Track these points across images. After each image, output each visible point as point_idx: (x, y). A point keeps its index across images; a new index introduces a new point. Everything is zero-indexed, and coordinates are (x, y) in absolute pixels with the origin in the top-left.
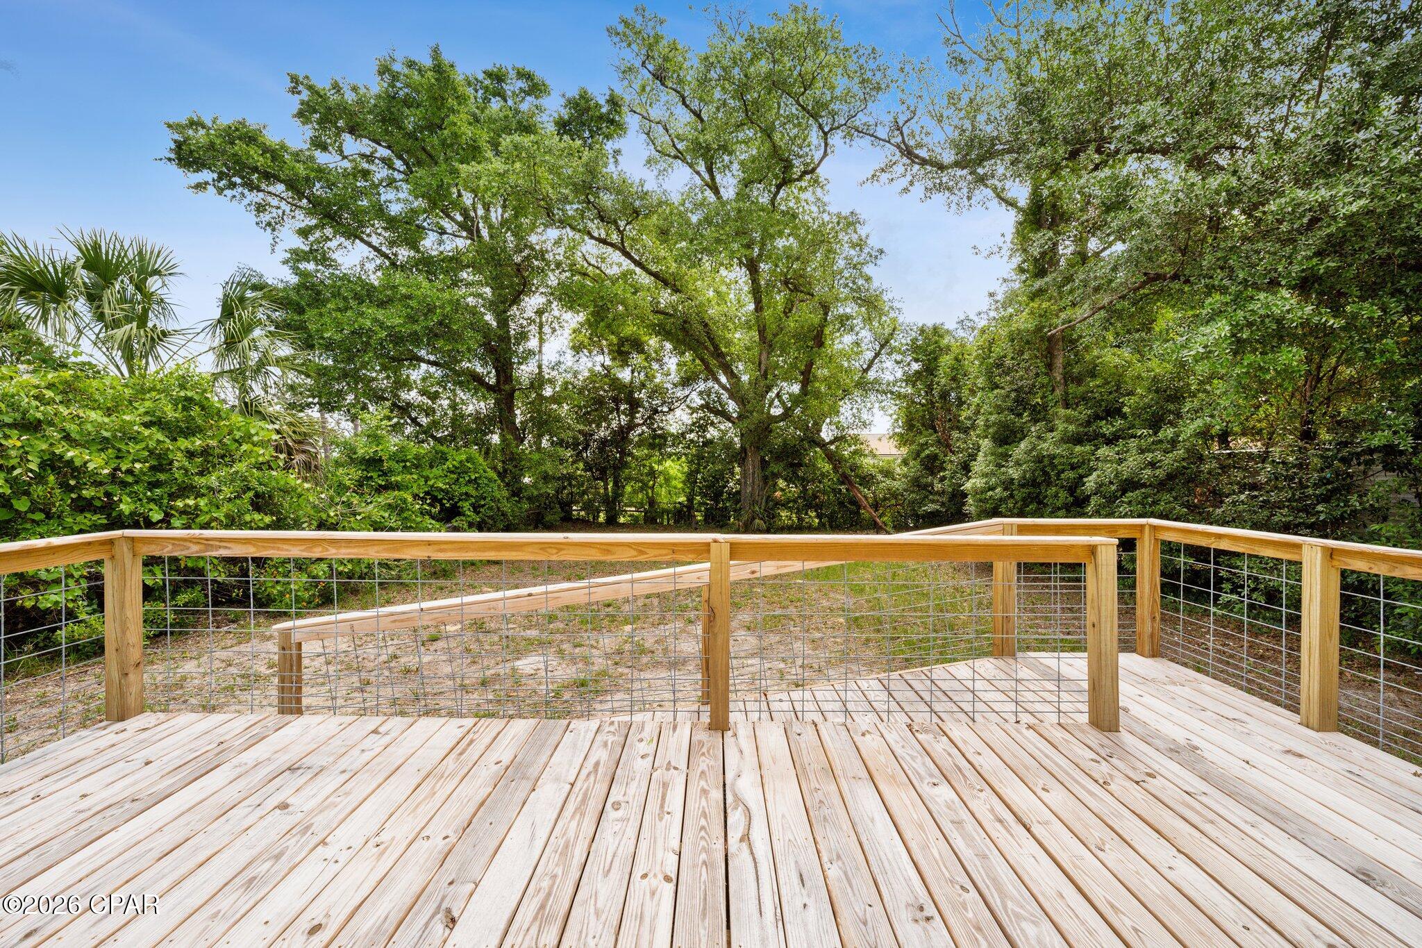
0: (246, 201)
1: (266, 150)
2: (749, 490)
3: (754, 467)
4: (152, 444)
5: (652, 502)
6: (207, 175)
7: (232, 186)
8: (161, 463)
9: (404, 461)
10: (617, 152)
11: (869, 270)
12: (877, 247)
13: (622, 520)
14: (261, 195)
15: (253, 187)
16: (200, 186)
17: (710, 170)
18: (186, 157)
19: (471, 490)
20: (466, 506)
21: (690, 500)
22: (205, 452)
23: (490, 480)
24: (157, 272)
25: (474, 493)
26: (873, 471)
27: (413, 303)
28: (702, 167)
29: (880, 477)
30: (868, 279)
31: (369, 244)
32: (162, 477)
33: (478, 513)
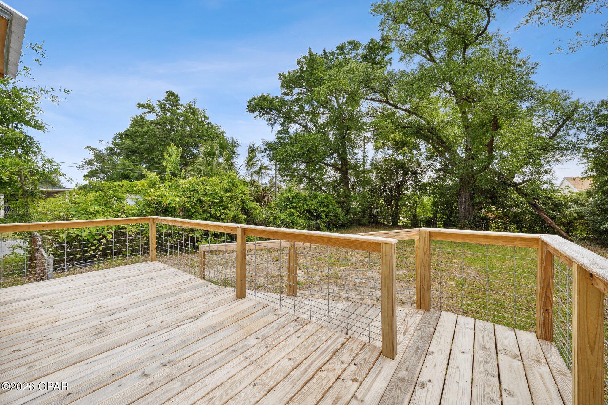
0: (266, 118)
1: (268, 101)
2: (463, 211)
3: (465, 199)
4: (220, 195)
5: (415, 216)
6: (257, 113)
7: (263, 114)
8: (221, 200)
9: (299, 199)
10: (390, 59)
11: (532, 78)
12: (535, 61)
13: (400, 224)
14: (270, 115)
15: (268, 114)
16: (256, 117)
17: (428, 53)
18: (251, 109)
19: (325, 209)
20: (323, 216)
21: (435, 216)
22: (232, 197)
23: (333, 206)
24: (235, 146)
25: (326, 210)
26: (563, 201)
27: (302, 143)
28: (424, 53)
29: (570, 204)
30: (532, 83)
31: (299, 124)
32: (222, 204)
33: (327, 218)
